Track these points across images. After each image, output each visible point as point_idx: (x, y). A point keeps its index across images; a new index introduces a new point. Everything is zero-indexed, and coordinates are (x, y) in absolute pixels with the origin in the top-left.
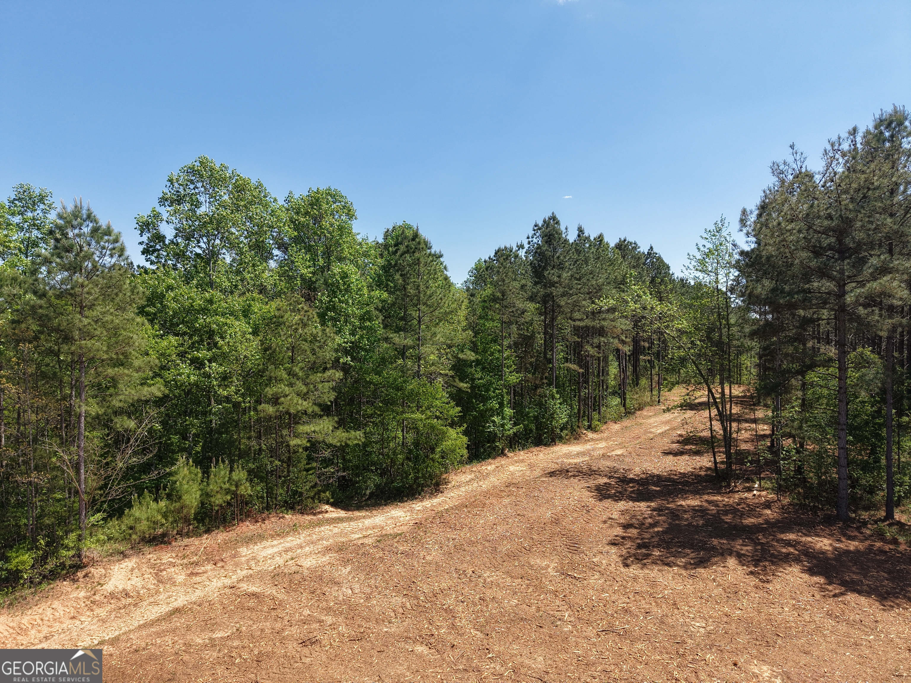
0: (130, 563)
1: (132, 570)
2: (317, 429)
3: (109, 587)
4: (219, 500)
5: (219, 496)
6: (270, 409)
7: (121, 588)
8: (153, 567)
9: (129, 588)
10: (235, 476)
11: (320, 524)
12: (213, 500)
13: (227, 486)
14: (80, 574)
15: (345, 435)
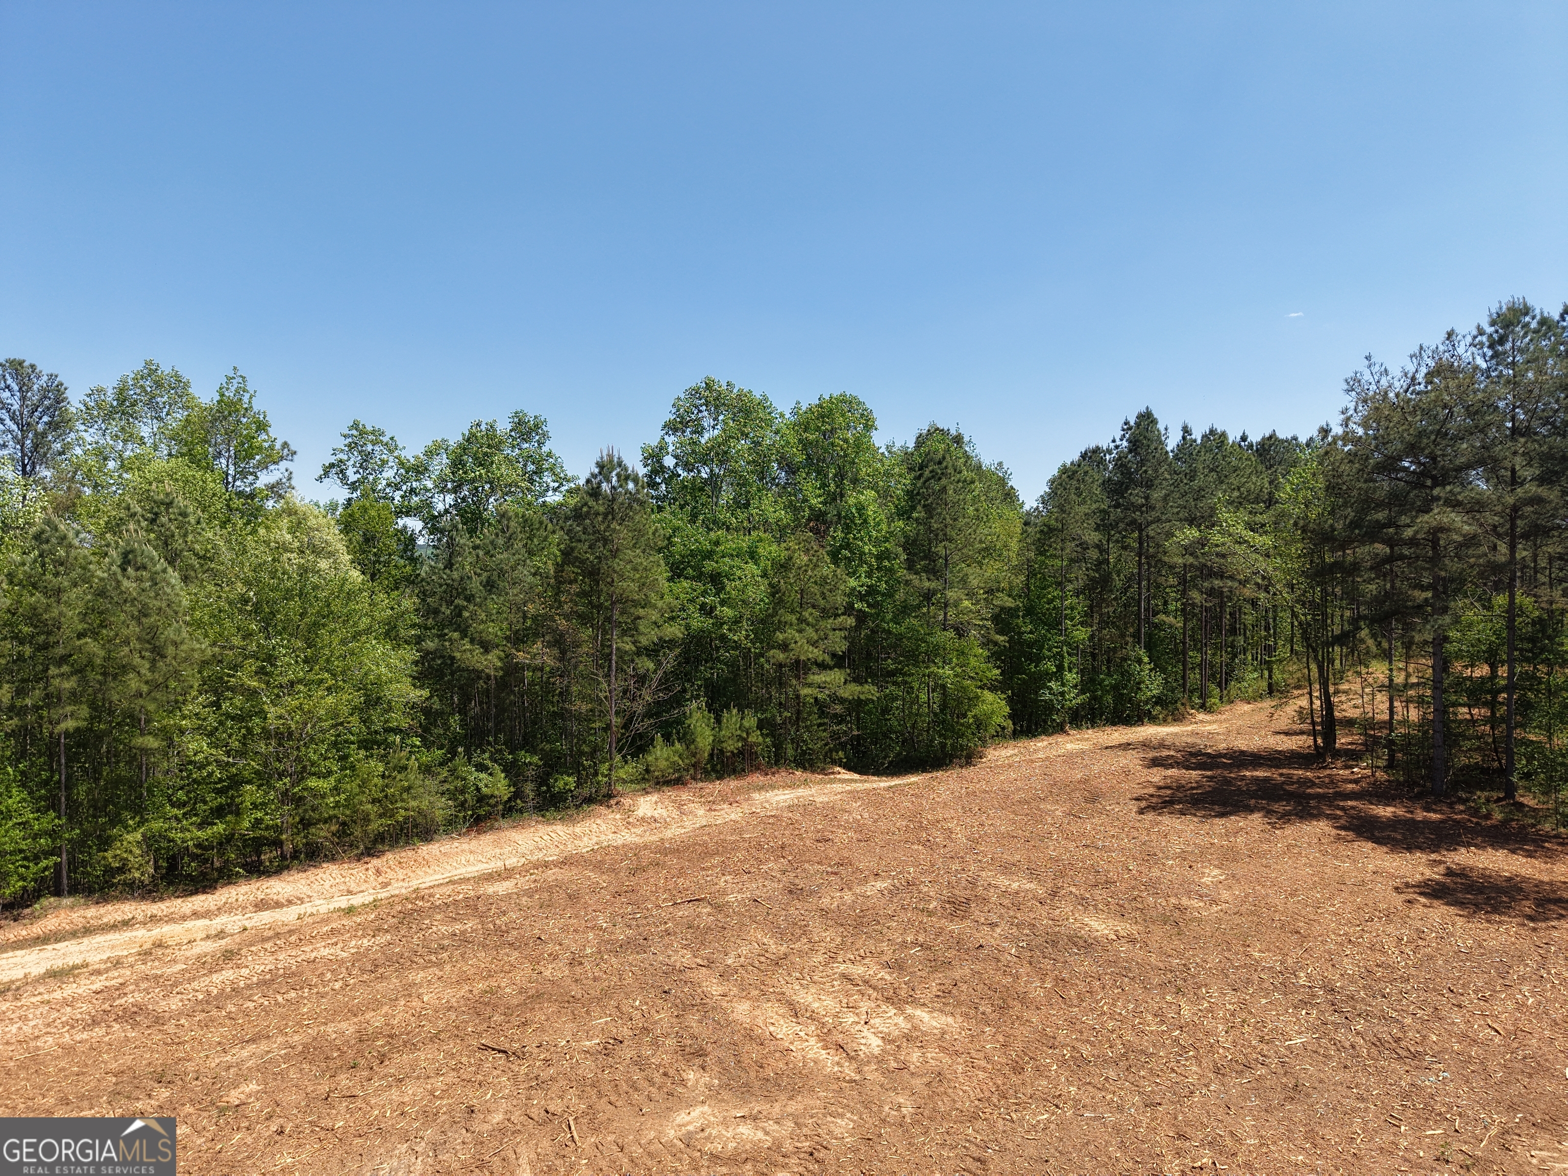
0: (654, 797)
1: (656, 803)
2: (828, 680)
3: (640, 813)
4: (731, 746)
5: (730, 742)
6: (781, 656)
7: (649, 815)
8: (674, 802)
9: (657, 816)
10: (746, 724)
11: (832, 782)
12: (724, 745)
13: (739, 732)
14: (613, 802)
15: (859, 688)
